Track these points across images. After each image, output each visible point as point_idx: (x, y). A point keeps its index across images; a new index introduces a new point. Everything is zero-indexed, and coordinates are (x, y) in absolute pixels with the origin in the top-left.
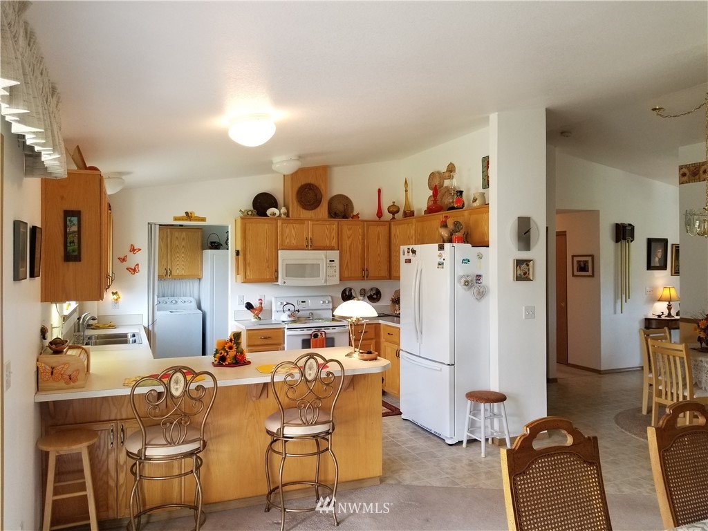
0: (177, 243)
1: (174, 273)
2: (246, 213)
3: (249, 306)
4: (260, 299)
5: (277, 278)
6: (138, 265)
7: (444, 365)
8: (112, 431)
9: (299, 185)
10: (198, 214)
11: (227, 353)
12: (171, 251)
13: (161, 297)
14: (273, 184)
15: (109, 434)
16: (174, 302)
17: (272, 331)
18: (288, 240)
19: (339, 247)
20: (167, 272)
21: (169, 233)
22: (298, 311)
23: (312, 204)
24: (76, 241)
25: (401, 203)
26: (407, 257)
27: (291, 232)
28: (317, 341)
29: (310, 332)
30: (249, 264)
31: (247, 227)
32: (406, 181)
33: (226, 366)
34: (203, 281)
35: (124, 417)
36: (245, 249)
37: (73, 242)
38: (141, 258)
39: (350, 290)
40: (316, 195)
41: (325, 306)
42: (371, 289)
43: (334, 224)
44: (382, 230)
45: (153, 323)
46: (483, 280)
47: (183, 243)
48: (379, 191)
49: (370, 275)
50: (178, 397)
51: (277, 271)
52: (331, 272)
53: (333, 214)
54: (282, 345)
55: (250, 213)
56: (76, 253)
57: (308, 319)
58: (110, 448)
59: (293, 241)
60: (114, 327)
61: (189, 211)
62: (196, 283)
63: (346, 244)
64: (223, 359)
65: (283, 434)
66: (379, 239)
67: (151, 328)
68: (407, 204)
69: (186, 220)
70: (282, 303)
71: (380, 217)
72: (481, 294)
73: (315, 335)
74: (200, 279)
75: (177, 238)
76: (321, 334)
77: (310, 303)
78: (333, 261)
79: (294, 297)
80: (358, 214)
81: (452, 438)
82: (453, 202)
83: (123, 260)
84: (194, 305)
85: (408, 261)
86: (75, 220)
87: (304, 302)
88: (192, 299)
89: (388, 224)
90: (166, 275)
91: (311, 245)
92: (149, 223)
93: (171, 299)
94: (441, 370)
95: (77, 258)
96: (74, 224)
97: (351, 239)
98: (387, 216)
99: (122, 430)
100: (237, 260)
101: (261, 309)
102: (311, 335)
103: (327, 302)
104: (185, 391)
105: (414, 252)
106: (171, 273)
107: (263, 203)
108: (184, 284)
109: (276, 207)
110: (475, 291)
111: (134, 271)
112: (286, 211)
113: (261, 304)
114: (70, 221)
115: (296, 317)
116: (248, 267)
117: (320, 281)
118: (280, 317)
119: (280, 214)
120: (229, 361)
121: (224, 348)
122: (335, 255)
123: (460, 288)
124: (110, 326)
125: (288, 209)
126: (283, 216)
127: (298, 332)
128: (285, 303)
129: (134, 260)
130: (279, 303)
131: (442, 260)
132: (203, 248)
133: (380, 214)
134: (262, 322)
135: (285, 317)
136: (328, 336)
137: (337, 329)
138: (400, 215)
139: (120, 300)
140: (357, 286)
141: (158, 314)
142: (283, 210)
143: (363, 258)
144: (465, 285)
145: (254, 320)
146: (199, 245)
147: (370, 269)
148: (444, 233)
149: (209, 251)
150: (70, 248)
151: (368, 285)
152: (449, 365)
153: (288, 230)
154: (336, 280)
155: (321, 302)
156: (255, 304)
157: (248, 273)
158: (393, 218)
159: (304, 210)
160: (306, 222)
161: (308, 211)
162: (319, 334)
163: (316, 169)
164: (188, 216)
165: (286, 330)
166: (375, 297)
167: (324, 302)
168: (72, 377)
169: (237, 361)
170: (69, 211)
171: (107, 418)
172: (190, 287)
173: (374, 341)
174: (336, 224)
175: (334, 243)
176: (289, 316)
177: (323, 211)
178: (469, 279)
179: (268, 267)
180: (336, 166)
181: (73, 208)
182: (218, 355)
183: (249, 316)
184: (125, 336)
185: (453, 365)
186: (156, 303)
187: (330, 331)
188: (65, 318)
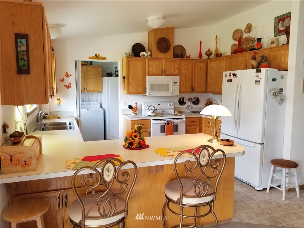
0: (89, 74)
1: (88, 89)
2: (128, 55)
3: (130, 107)
4: (136, 103)
5: (145, 92)
6: (70, 84)
7: (256, 144)
8: (59, 198)
9: (158, 38)
10: (102, 55)
11: (134, 140)
12: (86, 78)
13: (83, 102)
14: (142, 38)
15: (56, 199)
16: (89, 104)
17: (144, 121)
18: (152, 70)
19: (179, 74)
20: (85, 89)
21: (85, 69)
22: (157, 110)
23: (165, 50)
24: (26, 58)
25: (213, 50)
26: (228, 78)
27: (154, 66)
28: (169, 126)
29: (165, 122)
30: (131, 83)
31: (130, 63)
32: (216, 37)
33: (134, 149)
34: (103, 94)
35: (67, 187)
36: (128, 75)
37: (23, 59)
38: (72, 80)
39: (183, 98)
40: (167, 45)
41: (170, 107)
42: (194, 98)
43: (177, 61)
44: (203, 65)
45: (79, 116)
46: (283, 92)
47: (93, 74)
48: (201, 43)
49: (196, 90)
50: (110, 182)
51: (146, 88)
52: (175, 88)
53: (176, 56)
54: (150, 129)
55: (131, 55)
56: (26, 68)
57: (162, 114)
58: (58, 209)
59: (154, 71)
60: (58, 118)
61: (97, 54)
62: (99, 94)
63: (183, 72)
64: (131, 144)
65: (182, 203)
66: (201, 70)
67: (78, 118)
68: (217, 50)
69: (95, 59)
70: (148, 106)
71: (200, 58)
72: (282, 101)
73: (168, 123)
74: (101, 93)
75: (89, 71)
76: (171, 123)
77: (162, 106)
78: (176, 82)
79: (154, 102)
80: (189, 56)
81: (260, 187)
82: (253, 46)
83: (62, 81)
84: (99, 106)
85: (230, 81)
86: (24, 41)
87: (159, 105)
88: (97, 103)
89: (206, 61)
90: (85, 90)
91: (164, 73)
92: (75, 60)
93: (87, 102)
94: (254, 147)
95: (27, 72)
96: (23, 45)
97: (186, 70)
98: (205, 57)
99: (66, 197)
100: (124, 82)
101: (137, 109)
102: (166, 123)
103: (171, 105)
104: (115, 177)
105: (235, 75)
106: (87, 89)
107: (137, 49)
108: (93, 95)
109: (145, 51)
110: (279, 99)
111: (68, 87)
112: (150, 53)
113: (137, 106)
114: (20, 42)
115: (156, 113)
116: (130, 86)
117: (169, 94)
118: (147, 113)
119: (147, 55)
120: (135, 145)
121: (131, 137)
122: (177, 79)
123: (270, 96)
124: (56, 117)
125: (151, 52)
126: (149, 56)
127: (158, 122)
128: (149, 106)
129: (68, 81)
130: (146, 106)
131: (259, 79)
132: (103, 76)
133: (200, 55)
134: (137, 116)
135: (150, 113)
136: (175, 124)
137: (179, 120)
138: (212, 57)
139: (61, 103)
140: (187, 96)
141: (82, 110)
142: (149, 53)
143: (192, 80)
144: (273, 95)
145: (133, 114)
146: (101, 74)
147: (195, 87)
148: (254, 63)
149: (107, 78)
150: (21, 64)
151: (193, 96)
152: (260, 144)
153: (152, 65)
154: (177, 93)
155: (168, 105)
156: (134, 106)
157: (130, 89)
158: (209, 58)
159: (160, 53)
160: (162, 60)
161: (162, 54)
162: (170, 123)
163: (168, 29)
164: (97, 56)
165: (152, 120)
166: (196, 102)
167: (170, 105)
168: (27, 163)
169: (140, 146)
170: (19, 34)
171: (55, 188)
172: (96, 97)
173: (198, 127)
174: (178, 61)
175: (176, 72)
176: (152, 113)
177: (171, 53)
178: (276, 91)
179: (141, 85)
180: (178, 27)
181: (22, 32)
182: (128, 141)
183: (131, 112)
184: (65, 124)
185: (263, 144)
186: (81, 105)
187: (175, 121)
188: (28, 115)
